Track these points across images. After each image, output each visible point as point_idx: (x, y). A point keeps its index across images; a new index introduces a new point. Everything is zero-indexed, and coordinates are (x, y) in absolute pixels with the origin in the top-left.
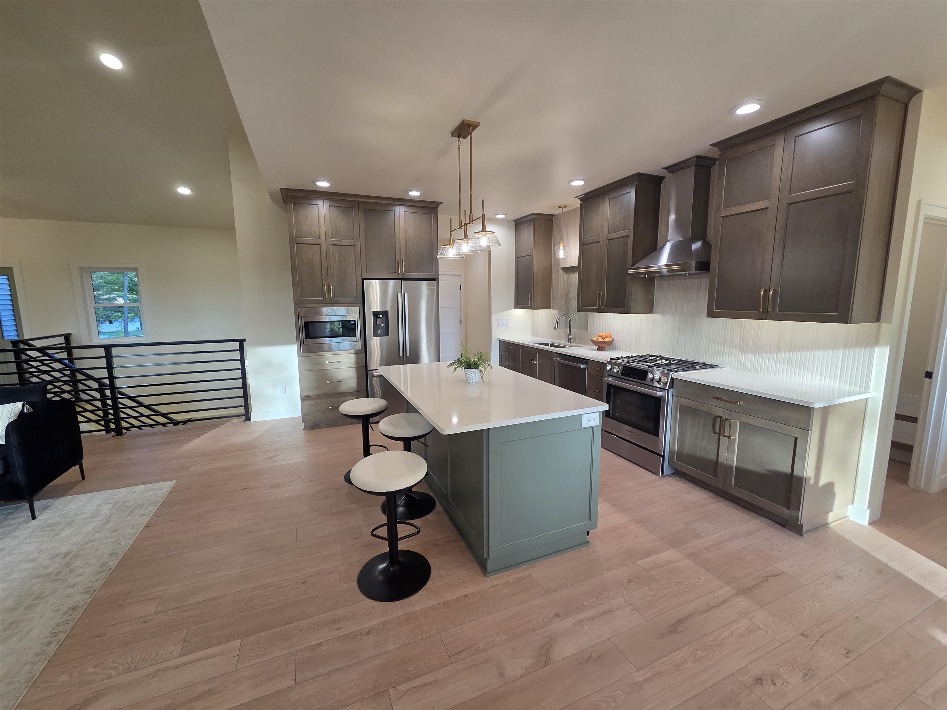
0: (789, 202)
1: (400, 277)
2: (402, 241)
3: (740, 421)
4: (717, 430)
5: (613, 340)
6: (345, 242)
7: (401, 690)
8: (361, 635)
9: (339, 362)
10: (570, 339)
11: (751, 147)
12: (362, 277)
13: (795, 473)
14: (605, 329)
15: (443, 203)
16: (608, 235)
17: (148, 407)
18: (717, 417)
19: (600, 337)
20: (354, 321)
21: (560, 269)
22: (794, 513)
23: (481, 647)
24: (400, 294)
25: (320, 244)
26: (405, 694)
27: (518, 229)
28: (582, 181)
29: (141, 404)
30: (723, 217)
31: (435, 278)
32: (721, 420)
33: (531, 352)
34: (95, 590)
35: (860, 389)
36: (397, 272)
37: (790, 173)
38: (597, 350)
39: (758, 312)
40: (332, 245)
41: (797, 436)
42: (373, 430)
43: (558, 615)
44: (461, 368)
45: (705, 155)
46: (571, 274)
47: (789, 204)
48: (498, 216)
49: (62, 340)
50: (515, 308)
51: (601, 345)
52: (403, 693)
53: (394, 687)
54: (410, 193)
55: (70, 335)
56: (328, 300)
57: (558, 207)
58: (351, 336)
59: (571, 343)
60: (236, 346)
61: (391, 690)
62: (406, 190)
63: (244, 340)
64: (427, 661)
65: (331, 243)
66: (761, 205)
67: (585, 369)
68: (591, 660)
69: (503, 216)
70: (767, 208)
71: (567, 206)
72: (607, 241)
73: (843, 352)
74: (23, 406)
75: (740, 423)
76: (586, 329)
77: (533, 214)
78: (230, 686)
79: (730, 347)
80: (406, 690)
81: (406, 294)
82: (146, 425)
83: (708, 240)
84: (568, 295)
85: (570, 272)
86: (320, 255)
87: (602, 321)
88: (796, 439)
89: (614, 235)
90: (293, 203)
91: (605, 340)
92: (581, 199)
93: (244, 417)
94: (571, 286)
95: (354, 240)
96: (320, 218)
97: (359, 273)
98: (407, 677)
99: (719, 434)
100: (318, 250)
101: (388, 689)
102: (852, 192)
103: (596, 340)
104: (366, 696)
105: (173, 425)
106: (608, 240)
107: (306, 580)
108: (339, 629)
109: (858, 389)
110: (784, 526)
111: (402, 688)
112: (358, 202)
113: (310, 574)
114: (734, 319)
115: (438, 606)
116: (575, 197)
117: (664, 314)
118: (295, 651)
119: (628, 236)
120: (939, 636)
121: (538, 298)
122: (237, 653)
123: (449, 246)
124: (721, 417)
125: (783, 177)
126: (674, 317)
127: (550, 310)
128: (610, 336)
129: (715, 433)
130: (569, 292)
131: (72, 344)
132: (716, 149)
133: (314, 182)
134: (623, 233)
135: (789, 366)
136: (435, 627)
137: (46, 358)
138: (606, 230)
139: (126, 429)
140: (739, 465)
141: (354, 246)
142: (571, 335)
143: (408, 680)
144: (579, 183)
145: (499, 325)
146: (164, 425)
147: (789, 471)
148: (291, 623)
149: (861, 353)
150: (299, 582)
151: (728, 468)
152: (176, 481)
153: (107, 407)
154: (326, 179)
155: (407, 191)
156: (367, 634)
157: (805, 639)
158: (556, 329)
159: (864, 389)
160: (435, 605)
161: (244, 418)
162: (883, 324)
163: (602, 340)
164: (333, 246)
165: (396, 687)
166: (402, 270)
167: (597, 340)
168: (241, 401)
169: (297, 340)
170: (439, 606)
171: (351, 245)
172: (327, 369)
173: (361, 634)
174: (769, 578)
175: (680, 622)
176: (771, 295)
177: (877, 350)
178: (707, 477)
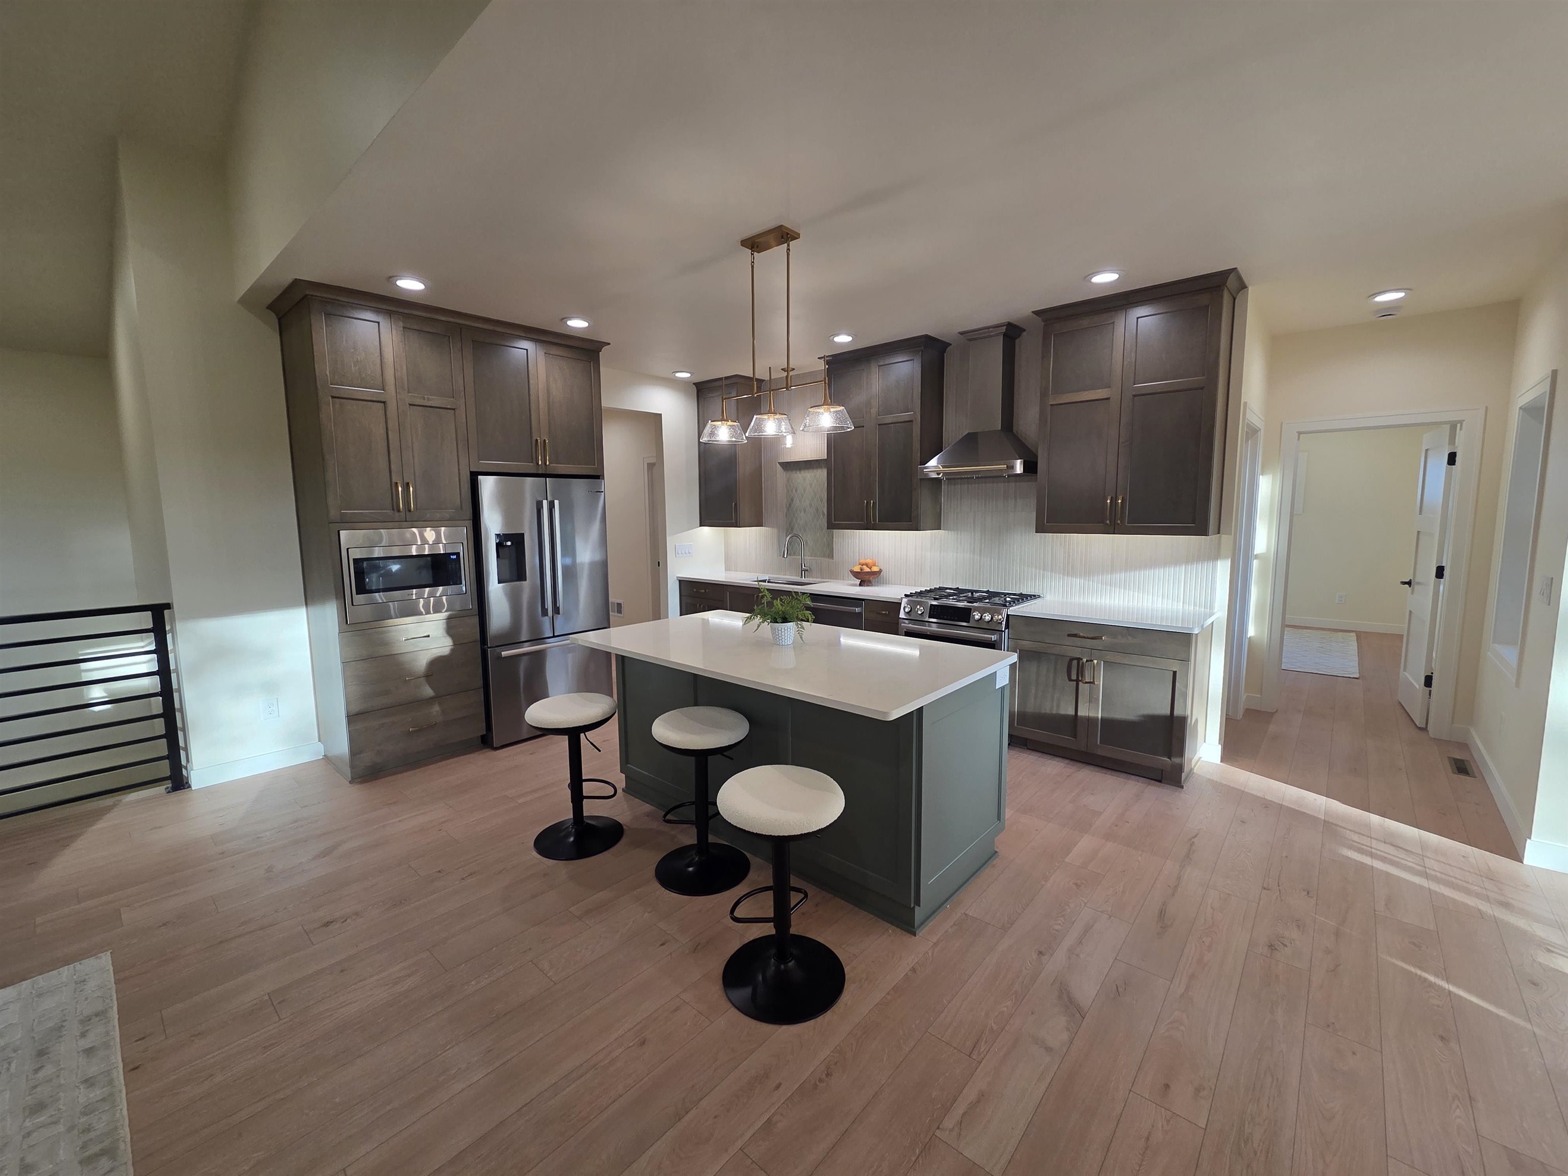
0: (1134, 393)
1: (540, 472)
2: (543, 405)
3: (1104, 661)
4: (1074, 677)
5: (880, 569)
6: (436, 401)
7: (951, 1126)
8: (821, 1080)
9: (428, 636)
10: (803, 572)
11: (1085, 322)
12: (471, 470)
13: (1176, 713)
14: (864, 554)
15: (610, 344)
16: (879, 417)
18: (1072, 659)
19: (865, 566)
20: (458, 554)
21: (778, 464)
22: (1176, 760)
23: (995, 1027)
24: (545, 504)
25: (384, 402)
26: (960, 1128)
27: (704, 399)
28: (849, 336)
30: (1052, 405)
31: (600, 474)
32: (1078, 663)
33: (754, 595)
35: (1206, 610)
36: (534, 462)
37: (1133, 360)
38: (860, 585)
39: (1103, 524)
40: (410, 405)
41: (1175, 670)
42: (600, 751)
43: (1041, 953)
44: (766, 623)
45: (1015, 323)
46: (794, 472)
47: (1134, 396)
48: (679, 375)
50: (701, 526)
51: (865, 578)
52: (957, 1128)
53: (938, 1128)
54: (570, 323)
56: (403, 514)
57: (782, 369)
58: (451, 583)
59: (805, 577)
60: (145, 620)
61: (938, 1133)
62: (561, 318)
63: (168, 606)
64: (947, 1074)
65: (407, 400)
66: (1100, 394)
67: (860, 614)
68: (1120, 990)
69: (688, 375)
70: (1108, 399)
71: (794, 369)
72: (877, 426)
73: (1185, 567)
75: (1104, 663)
76: (831, 556)
77: (737, 376)
79: (1052, 571)
80: (957, 1123)
81: (556, 502)
83: (1015, 433)
84: (790, 505)
85: (792, 470)
86: (384, 423)
87: (857, 542)
88: (1175, 673)
89: (889, 419)
90: (324, 314)
91: (873, 570)
92: (828, 363)
93: (170, 781)
94: (796, 491)
95: (453, 398)
96: (383, 349)
97: (464, 461)
98: (942, 1108)
99: (1077, 681)
100: (382, 412)
101: (933, 1134)
102: (1203, 389)
103: (859, 571)
104: (914, 1159)
106: (879, 425)
107: (641, 1036)
108: (777, 1088)
109: (1203, 609)
110: (1160, 781)
111: (949, 1123)
112: (461, 327)
113: (639, 1026)
114: (1059, 534)
115: (889, 996)
116: (818, 358)
117: (957, 530)
118: (740, 1151)
119: (911, 421)
120: (1349, 853)
121: (745, 510)
123: (720, 423)
124: (1079, 659)
125: (1125, 363)
126: (973, 534)
127: (761, 527)
128: (875, 563)
129: (1070, 680)
130: (792, 500)
132: (1038, 320)
133: (391, 279)
134: (905, 416)
135: (1131, 591)
136: (913, 1025)
138: (874, 411)
140: (1104, 716)
141: (454, 409)
142: (804, 566)
143: (947, 1110)
144: (843, 339)
145: (678, 554)
147: (1168, 712)
148: (687, 1113)
149: (1202, 569)
150: (632, 1046)
151: (1090, 721)
154: (417, 274)
155: (564, 319)
156: (828, 1074)
157: (1269, 892)
158: (785, 556)
159: (1210, 610)
160: (884, 996)
161: (169, 784)
162: (1223, 535)
163: (868, 570)
164: (411, 407)
165: (940, 1127)
166: (544, 461)
167: (861, 570)
168: (161, 747)
170: (891, 996)
171: (449, 407)
172: (398, 654)
174: (1193, 840)
175: (1162, 913)
176: (1119, 504)
177: (1219, 563)
178: (1064, 740)
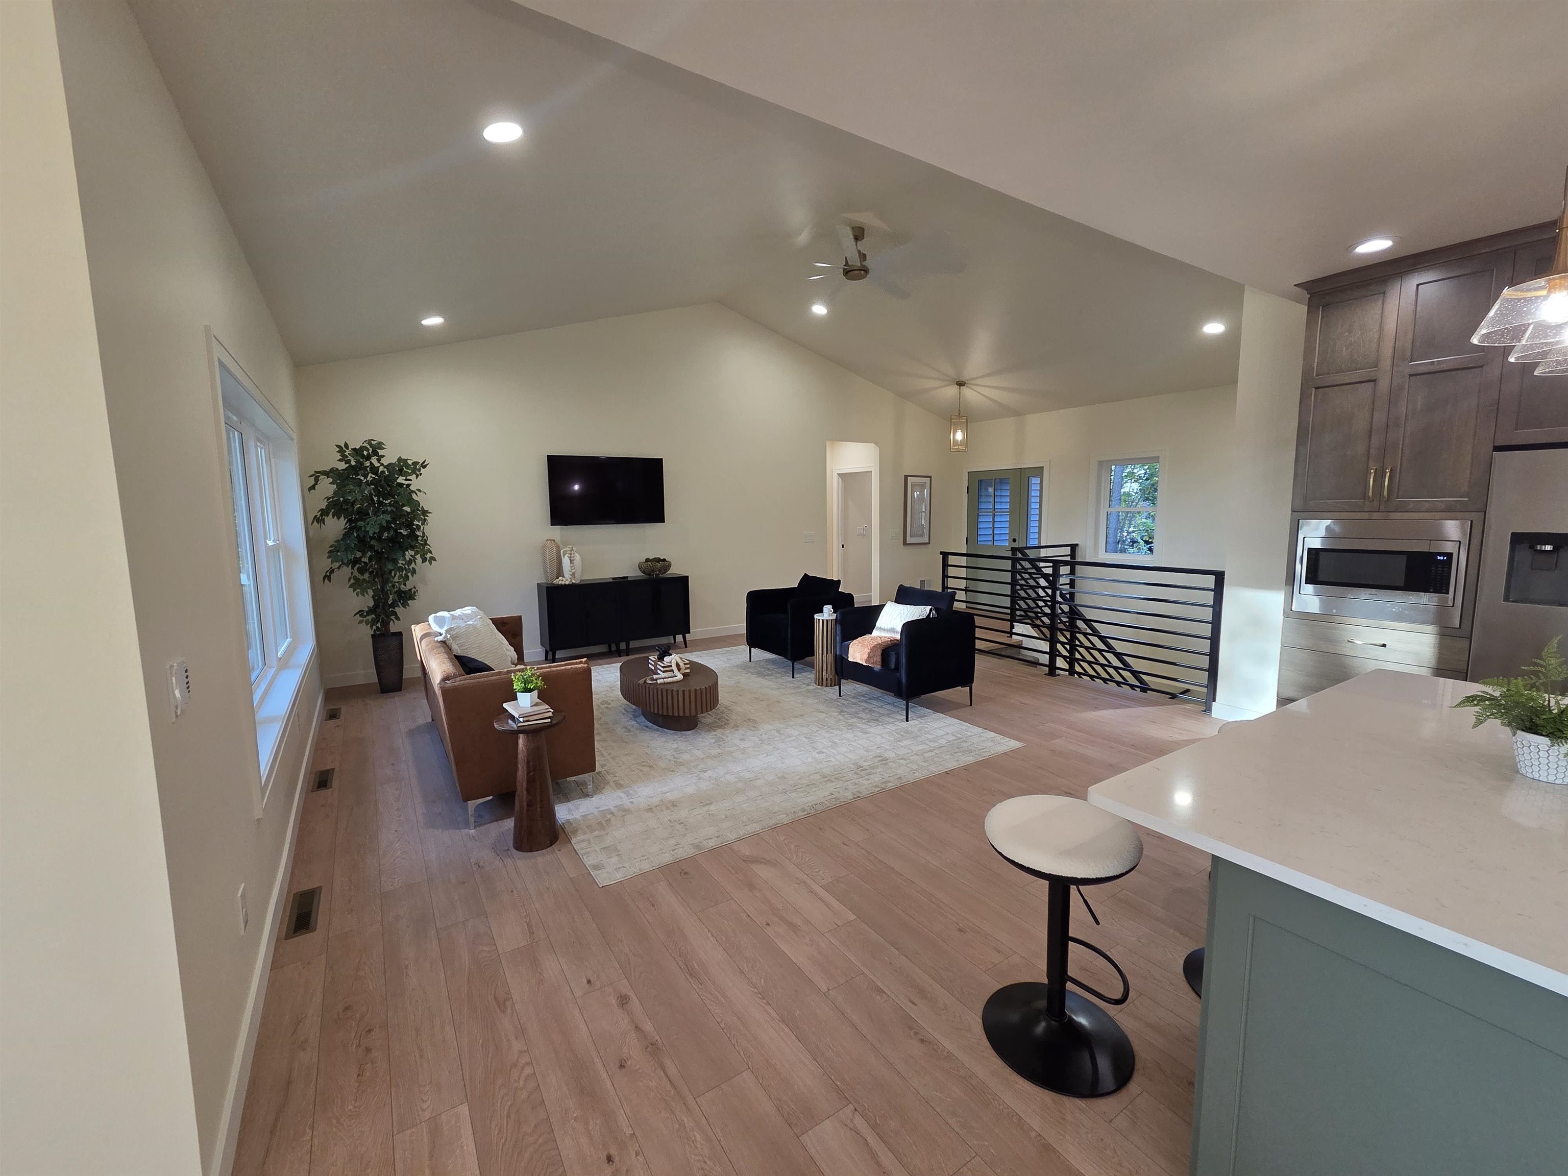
6: (1451, 363)
7: (855, 1122)
8: (916, 1033)
9: (1384, 645)
12: (1496, 444)
17: (1118, 656)
20: (1450, 555)
25: (1374, 382)
26: (851, 1129)
29: (1111, 649)
34: (859, 797)
40: (1410, 375)
49: (1068, 551)
52: (851, 1126)
53: (856, 1110)
55: (1076, 546)
58: (1431, 591)
61: (850, 1108)
63: (1225, 574)
64: (915, 1149)
65: (1407, 371)
74: (931, 610)
78: (806, 939)
80: (857, 1129)
82: (1112, 680)
90: (1322, 307)
93: (1205, 704)
96: (1385, 320)
97: (1486, 434)
98: (877, 1123)
100: (1369, 393)
101: (850, 1103)
105: (1141, 691)
107: (967, 929)
108: (913, 1003)
111: (860, 1123)
112: (1514, 250)
113: (979, 929)
115: (1033, 1134)
118: (862, 972)
122: (840, 924)
131: (1076, 558)
136: (986, 1143)
137: (1034, 571)
139: (1079, 674)
141: (1481, 367)
143: (874, 1127)
146: (1132, 687)
152: (1024, 745)
153: (1075, 642)
156: (922, 1041)
160: (1031, 1129)
164: (1412, 377)
165: (856, 1112)
168: (1207, 678)
169: (1286, 585)
170: (1035, 1138)
171: (1472, 365)
173: (918, 1033)
